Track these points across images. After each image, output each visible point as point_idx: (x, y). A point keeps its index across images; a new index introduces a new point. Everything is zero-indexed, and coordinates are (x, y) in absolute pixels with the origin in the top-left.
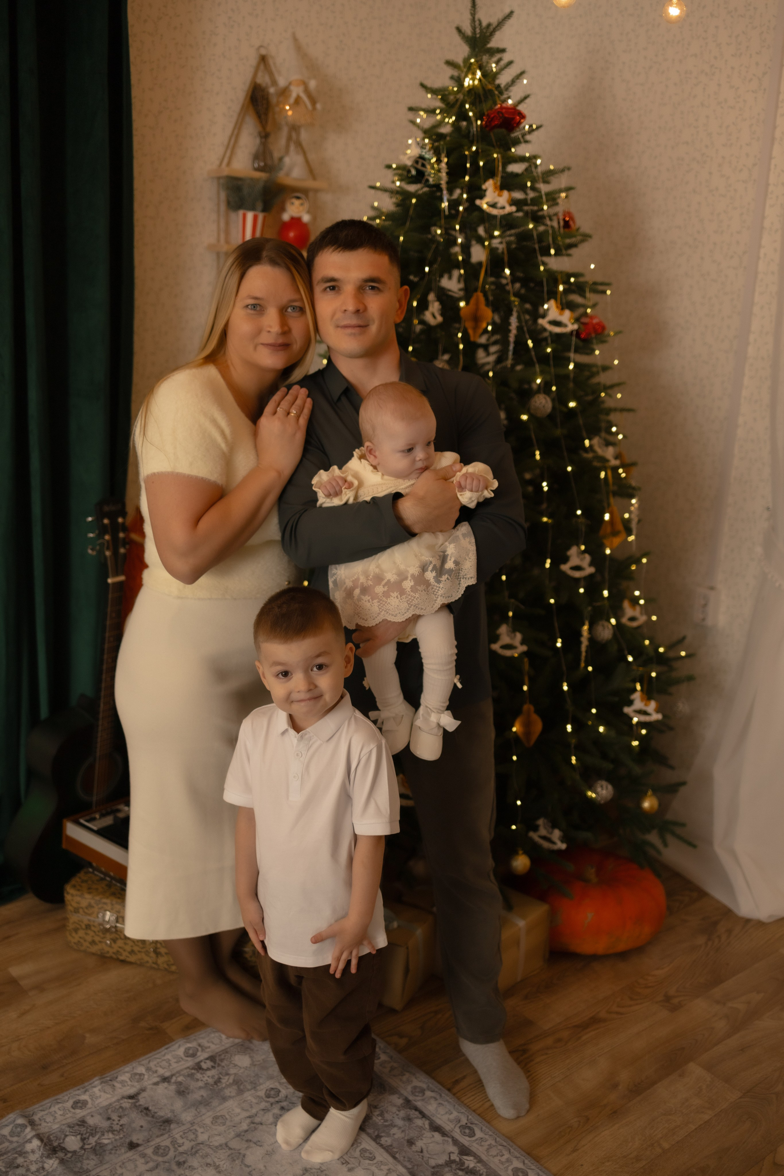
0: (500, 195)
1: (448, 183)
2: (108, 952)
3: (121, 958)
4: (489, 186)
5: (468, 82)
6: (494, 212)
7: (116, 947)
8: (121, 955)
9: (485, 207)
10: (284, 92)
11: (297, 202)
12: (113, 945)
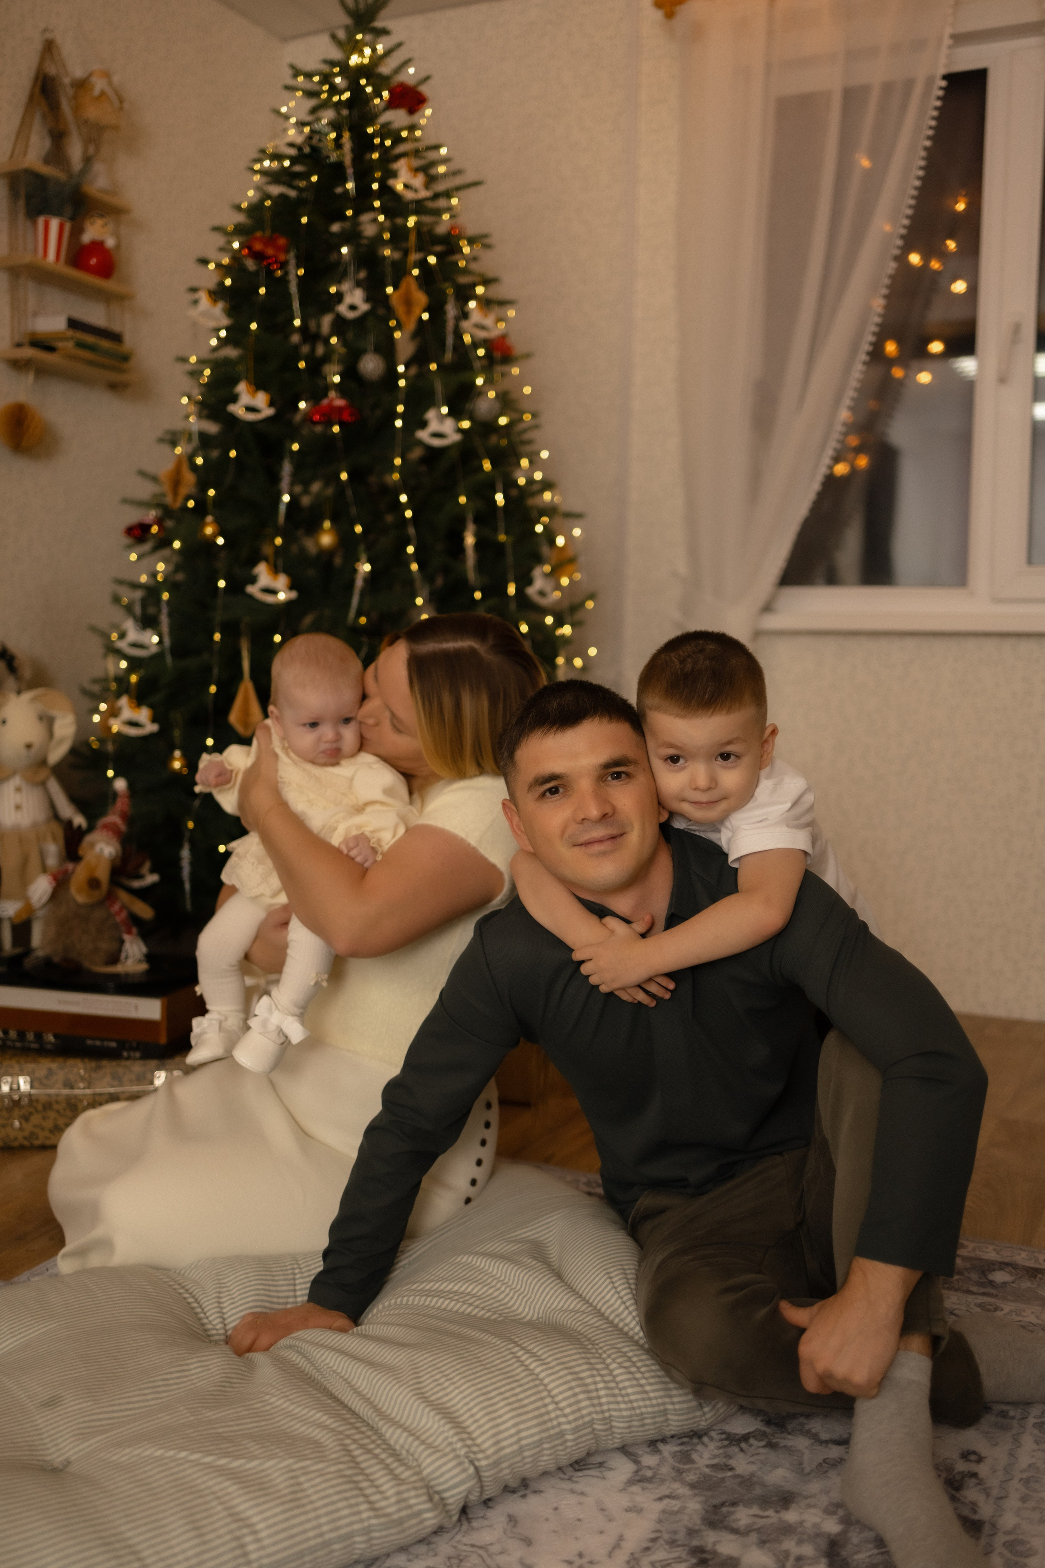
0: (415, 176)
1: (354, 160)
2: (16, 1139)
3: (37, 1143)
4: (402, 166)
5: (354, 60)
6: (409, 195)
7: (28, 1127)
8: (37, 1138)
9: (399, 187)
10: (82, 85)
11: (99, 222)
12: (25, 1125)
